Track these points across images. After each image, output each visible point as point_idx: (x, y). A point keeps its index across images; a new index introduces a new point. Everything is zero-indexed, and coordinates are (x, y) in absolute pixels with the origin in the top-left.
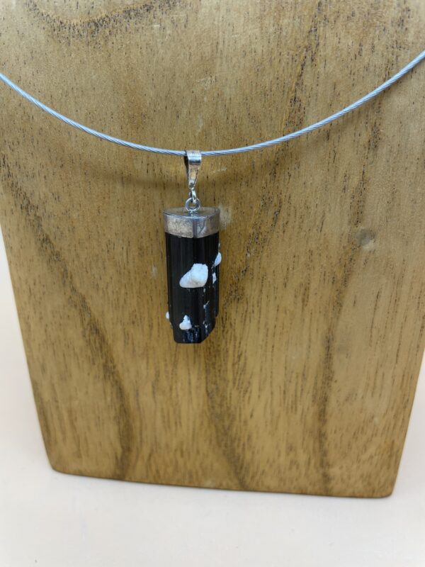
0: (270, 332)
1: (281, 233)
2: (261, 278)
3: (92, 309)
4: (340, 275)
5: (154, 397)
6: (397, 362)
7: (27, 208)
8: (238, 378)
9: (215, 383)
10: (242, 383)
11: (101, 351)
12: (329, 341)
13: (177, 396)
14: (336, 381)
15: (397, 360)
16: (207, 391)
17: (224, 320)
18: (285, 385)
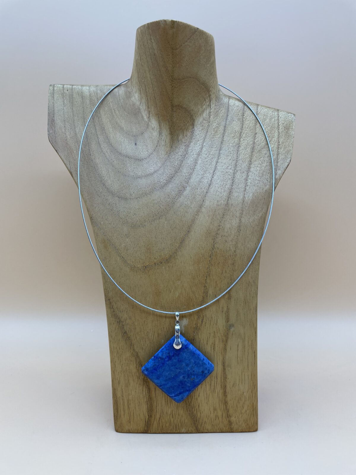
3: (140, 357)
4: (224, 339)
6: (248, 369)
7: (119, 322)
12: (224, 363)
14: (228, 379)
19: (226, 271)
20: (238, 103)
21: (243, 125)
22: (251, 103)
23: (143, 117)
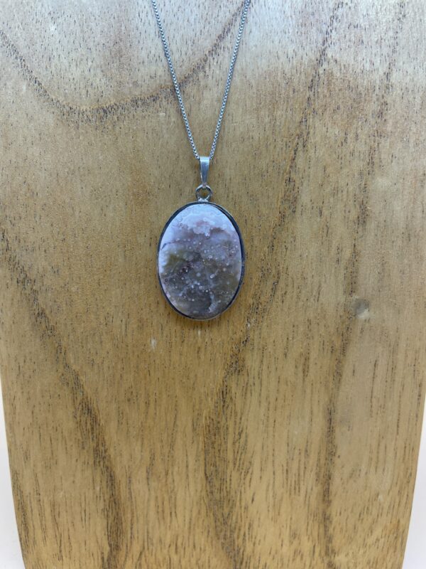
0: (272, 406)
1: (280, 303)
2: (262, 349)
3: (86, 387)
4: (338, 344)
5: (148, 484)
8: (238, 458)
9: (215, 465)
10: (243, 464)
11: (92, 433)
12: (330, 414)
13: (173, 481)
14: (339, 457)
15: (398, 430)
16: (206, 474)
17: (225, 393)
18: (287, 463)
19: (357, 136)
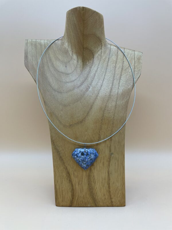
0: (99, 171)
3: (68, 169)
5: (78, 186)
6: (120, 175)
7: (58, 152)
9: (90, 182)
10: (94, 182)
11: (69, 177)
12: (108, 172)
13: (83, 185)
14: (111, 180)
16: (88, 184)
18: (102, 181)
19: (109, 127)
20: (115, 47)
21: (117, 57)
22: (121, 48)
23: (69, 54)
